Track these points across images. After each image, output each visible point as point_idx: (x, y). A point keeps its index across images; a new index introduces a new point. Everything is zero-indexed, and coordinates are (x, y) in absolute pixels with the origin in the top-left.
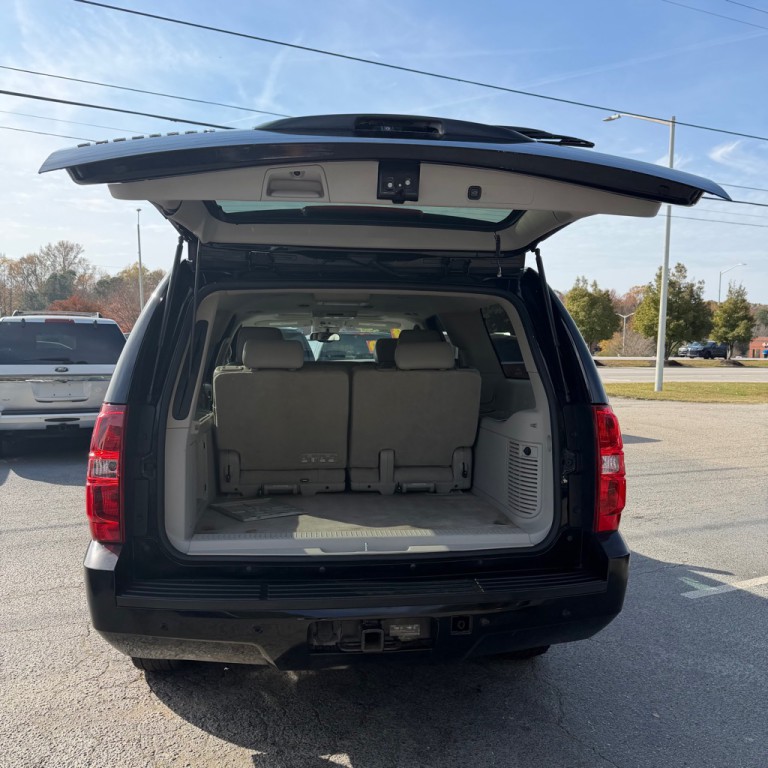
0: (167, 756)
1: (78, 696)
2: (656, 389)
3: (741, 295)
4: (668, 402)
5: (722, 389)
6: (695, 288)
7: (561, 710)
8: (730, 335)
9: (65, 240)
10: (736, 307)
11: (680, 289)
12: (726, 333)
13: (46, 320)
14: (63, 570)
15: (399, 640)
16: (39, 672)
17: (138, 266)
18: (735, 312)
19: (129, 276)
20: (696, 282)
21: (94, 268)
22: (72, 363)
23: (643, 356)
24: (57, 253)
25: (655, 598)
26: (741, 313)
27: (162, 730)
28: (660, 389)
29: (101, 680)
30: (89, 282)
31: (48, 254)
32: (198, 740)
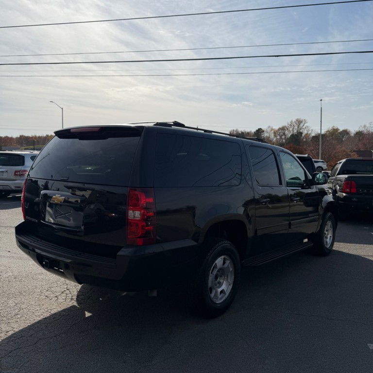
19: (330, 133)
21: (312, 130)
24: (295, 125)
30: (309, 137)
31: (291, 125)
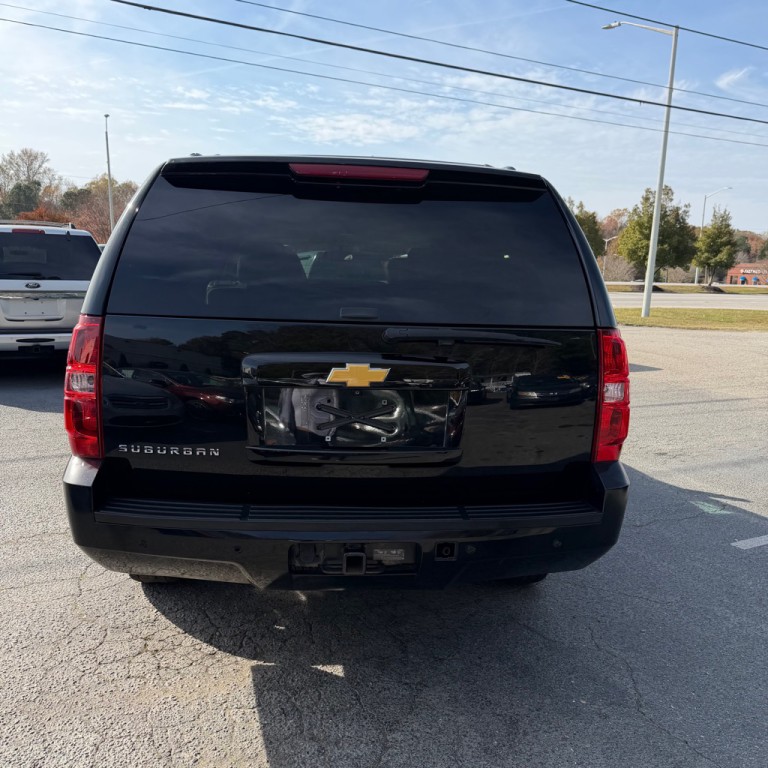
0: (187, 756)
1: (73, 674)
2: (643, 315)
3: (726, 220)
4: (657, 329)
5: (708, 316)
6: (680, 212)
7: (636, 690)
8: (713, 260)
9: (29, 147)
10: (720, 233)
11: (666, 212)
12: (709, 259)
13: (14, 230)
14: (46, 513)
15: (383, 564)
16: (25, 644)
17: (107, 178)
18: (719, 237)
19: (98, 187)
20: (681, 205)
21: (61, 179)
22: (44, 279)
23: (622, 280)
24: (20, 163)
25: (705, 548)
26: (724, 239)
27: (177, 720)
28: (647, 314)
29: (99, 653)
30: (56, 194)
31: (11, 163)
32: (222, 734)
